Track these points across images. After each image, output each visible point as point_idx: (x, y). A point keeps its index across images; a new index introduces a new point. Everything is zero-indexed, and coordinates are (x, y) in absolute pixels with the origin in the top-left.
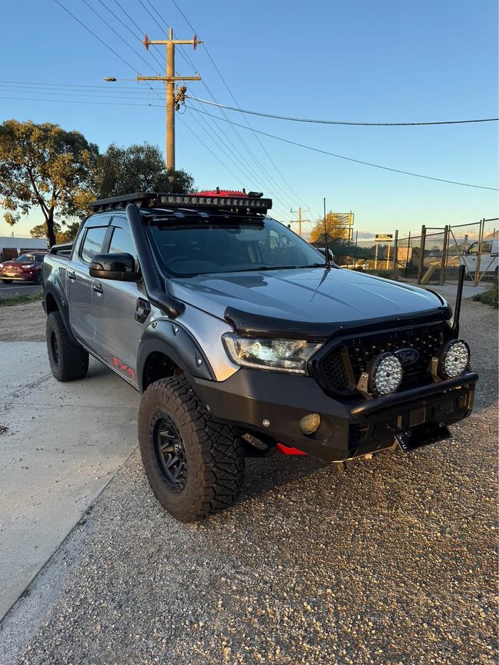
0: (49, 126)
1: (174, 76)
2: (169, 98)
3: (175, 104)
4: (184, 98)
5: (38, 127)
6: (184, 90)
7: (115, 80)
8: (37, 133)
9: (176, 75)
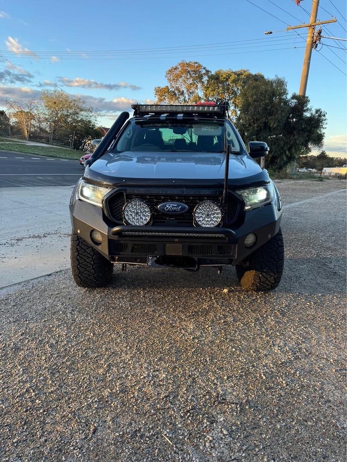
0: (242, 71)
1: (315, 22)
2: (309, 40)
3: (314, 44)
4: (320, 39)
5: (235, 73)
6: (320, 33)
7: (271, 33)
8: (233, 77)
9: (317, 21)
